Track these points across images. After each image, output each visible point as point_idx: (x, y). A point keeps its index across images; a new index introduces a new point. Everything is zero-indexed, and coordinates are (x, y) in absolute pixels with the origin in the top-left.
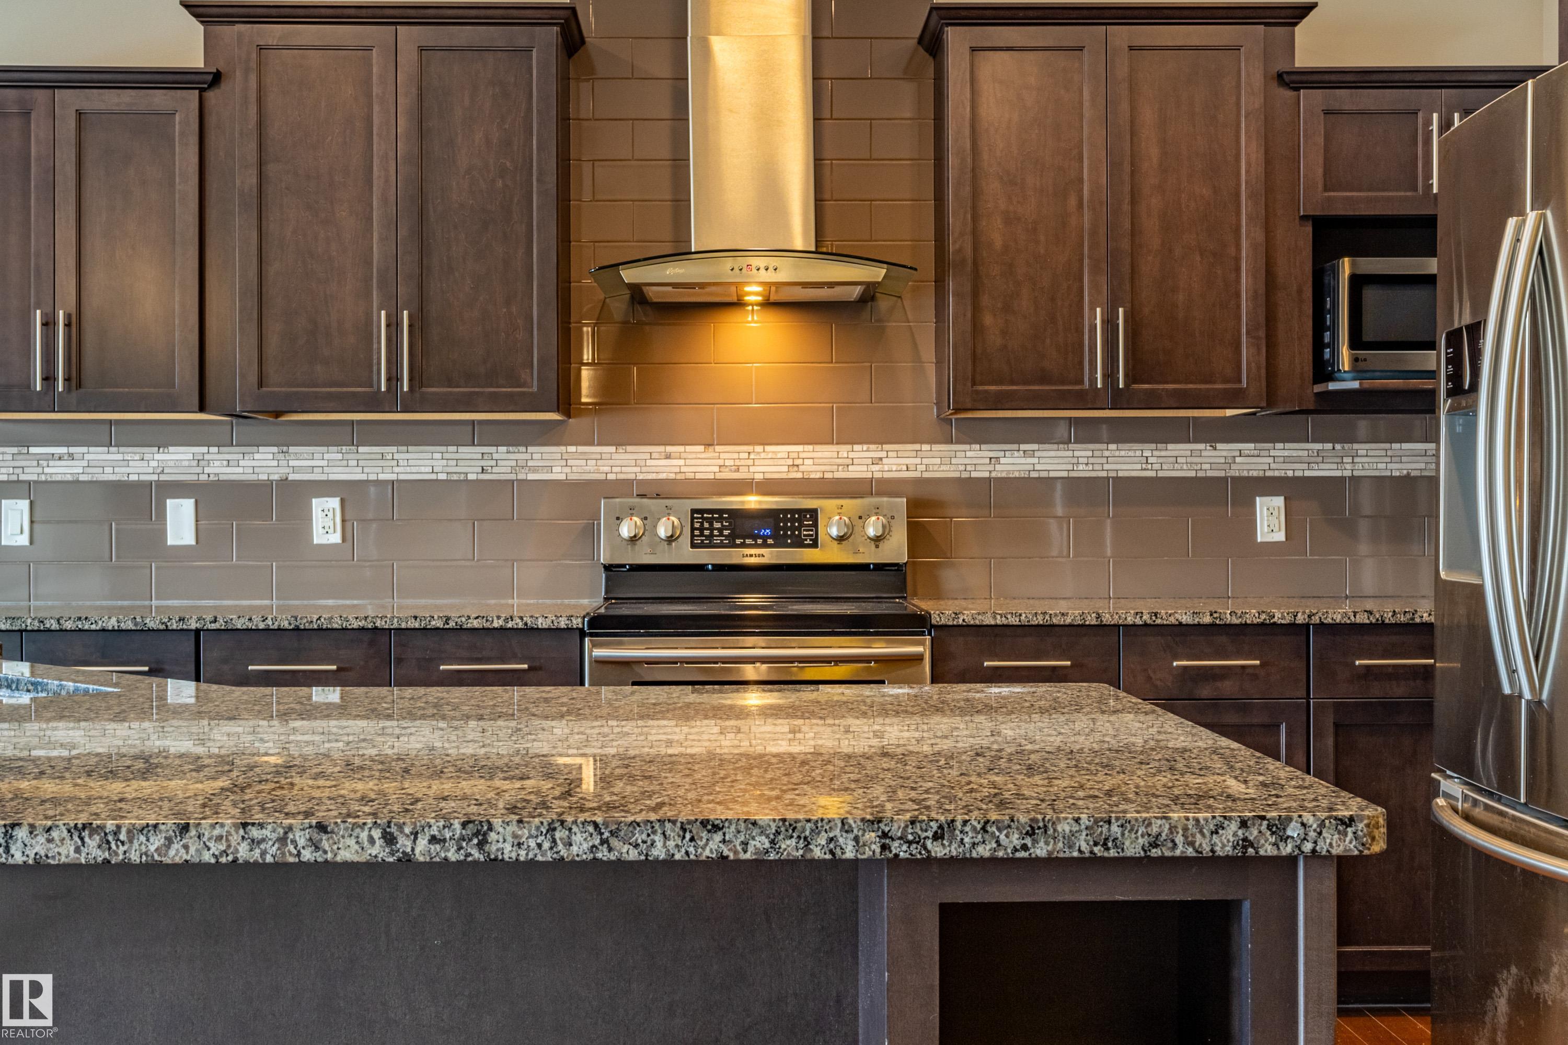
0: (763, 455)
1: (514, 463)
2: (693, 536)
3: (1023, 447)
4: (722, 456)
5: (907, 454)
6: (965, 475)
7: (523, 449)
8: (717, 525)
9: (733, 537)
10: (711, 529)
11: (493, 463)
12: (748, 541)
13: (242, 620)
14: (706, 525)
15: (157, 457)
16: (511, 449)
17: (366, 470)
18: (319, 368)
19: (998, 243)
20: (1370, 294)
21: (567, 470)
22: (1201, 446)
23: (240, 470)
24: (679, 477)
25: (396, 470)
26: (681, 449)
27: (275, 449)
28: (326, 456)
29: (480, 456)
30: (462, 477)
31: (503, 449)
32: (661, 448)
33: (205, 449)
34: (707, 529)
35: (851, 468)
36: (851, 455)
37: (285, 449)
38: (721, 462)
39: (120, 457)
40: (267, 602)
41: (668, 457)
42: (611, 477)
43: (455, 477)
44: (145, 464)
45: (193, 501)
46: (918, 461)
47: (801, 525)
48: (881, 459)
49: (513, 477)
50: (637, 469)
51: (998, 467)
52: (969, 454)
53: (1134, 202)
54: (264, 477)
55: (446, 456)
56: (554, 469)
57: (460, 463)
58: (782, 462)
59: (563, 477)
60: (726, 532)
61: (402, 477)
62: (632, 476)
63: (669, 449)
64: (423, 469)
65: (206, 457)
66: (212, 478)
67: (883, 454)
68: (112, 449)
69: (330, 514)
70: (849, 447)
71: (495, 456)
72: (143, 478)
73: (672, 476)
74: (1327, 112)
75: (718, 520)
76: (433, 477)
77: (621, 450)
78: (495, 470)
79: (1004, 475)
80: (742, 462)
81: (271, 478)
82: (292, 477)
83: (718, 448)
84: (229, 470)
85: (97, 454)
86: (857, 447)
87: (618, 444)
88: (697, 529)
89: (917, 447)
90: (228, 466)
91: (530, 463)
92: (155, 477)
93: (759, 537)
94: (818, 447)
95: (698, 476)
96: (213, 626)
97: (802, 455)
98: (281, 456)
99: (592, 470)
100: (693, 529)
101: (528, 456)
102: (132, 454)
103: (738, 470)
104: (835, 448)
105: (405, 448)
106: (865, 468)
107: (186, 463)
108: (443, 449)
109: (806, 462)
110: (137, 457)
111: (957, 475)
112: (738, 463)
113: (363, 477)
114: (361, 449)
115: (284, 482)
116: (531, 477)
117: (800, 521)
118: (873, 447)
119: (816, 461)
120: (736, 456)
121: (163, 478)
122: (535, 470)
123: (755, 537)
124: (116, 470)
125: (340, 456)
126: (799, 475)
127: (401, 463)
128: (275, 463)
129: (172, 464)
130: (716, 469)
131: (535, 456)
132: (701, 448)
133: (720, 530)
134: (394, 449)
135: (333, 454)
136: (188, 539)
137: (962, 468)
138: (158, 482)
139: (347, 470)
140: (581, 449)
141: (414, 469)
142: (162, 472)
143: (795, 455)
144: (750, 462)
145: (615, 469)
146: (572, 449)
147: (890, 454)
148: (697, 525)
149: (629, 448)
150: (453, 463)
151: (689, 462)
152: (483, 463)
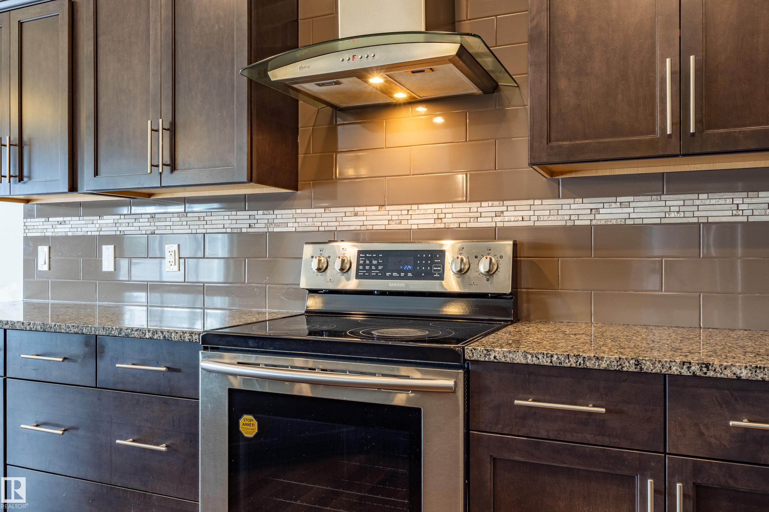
0: (417, 212)
1: (266, 221)
2: (358, 270)
3: (620, 199)
4: (391, 213)
5: (522, 208)
6: (570, 223)
7: (271, 212)
8: (375, 262)
9: (383, 271)
10: (371, 265)
11: (255, 221)
12: (395, 274)
14: (368, 262)
15: (99, 221)
16: (265, 212)
17: (191, 227)
21: (296, 225)
23: (134, 228)
24: (363, 228)
25: (206, 227)
26: (364, 209)
29: (248, 217)
30: (239, 231)
31: (260, 212)
32: (351, 209)
34: (368, 265)
35: (480, 220)
36: (480, 210)
38: (389, 217)
39: (84, 222)
41: (356, 215)
44: (93, 225)
45: (112, 247)
46: (531, 213)
47: (433, 262)
48: (502, 212)
49: (266, 230)
50: (337, 224)
51: (598, 217)
52: (573, 206)
55: (231, 217)
56: (289, 225)
57: (238, 222)
58: (430, 216)
59: (294, 230)
60: (380, 268)
62: (334, 229)
63: (357, 209)
65: (120, 221)
66: (122, 233)
67: (504, 209)
68: (81, 218)
69: (173, 254)
70: (478, 204)
71: (257, 217)
72: (93, 233)
73: (358, 228)
75: (375, 258)
78: (257, 226)
79: (603, 222)
80: (404, 217)
81: (147, 233)
82: (156, 232)
83: (388, 208)
85: (75, 221)
86: (484, 204)
87: (326, 207)
88: (361, 265)
90: (128, 226)
91: (276, 221)
92: (97, 233)
93: (403, 271)
95: (375, 228)
97: (444, 211)
99: (310, 224)
100: (358, 265)
101: (274, 216)
102: (89, 220)
103: (400, 223)
104: (468, 205)
106: (490, 220)
107: (110, 225)
109: (447, 216)
110: (91, 222)
111: (563, 223)
112: (400, 218)
113: (190, 231)
115: (152, 235)
116: (276, 230)
117: (432, 259)
118: (496, 203)
119: (455, 215)
120: (399, 213)
121: (102, 233)
122: (278, 225)
123: (399, 272)
124: (82, 229)
125: (178, 219)
126: (442, 226)
127: (208, 222)
128: (148, 224)
129: (105, 225)
130: (386, 222)
131: (279, 216)
132: (377, 208)
133: (376, 266)
136: (111, 268)
137: (567, 218)
138: (99, 235)
139: (182, 227)
140: (304, 211)
141: (214, 226)
142: (101, 230)
143: (439, 211)
144: (409, 217)
146: (299, 211)
147: (509, 208)
148: (361, 262)
150: (234, 222)
151: (369, 218)
152: (250, 222)
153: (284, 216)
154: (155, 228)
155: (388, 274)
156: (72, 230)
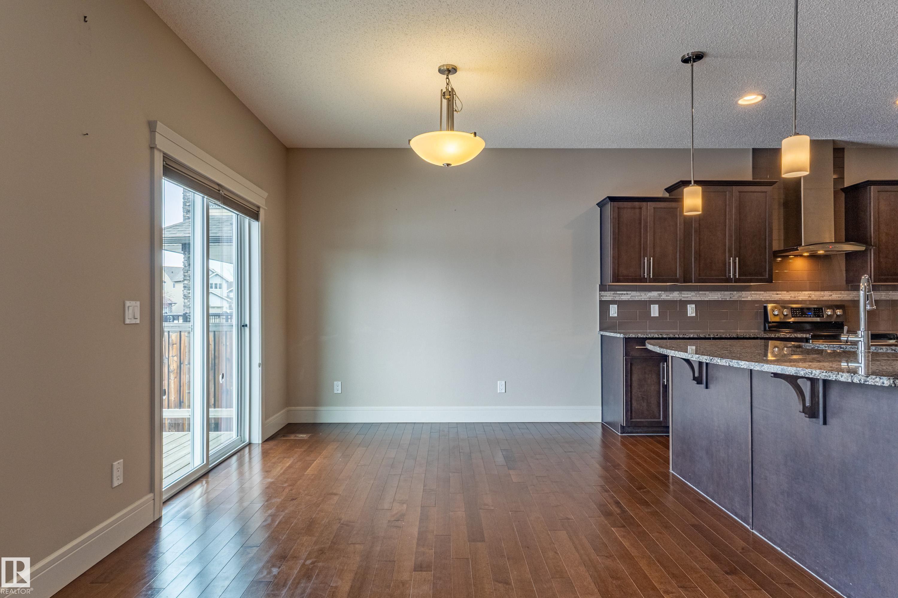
0: (802, 294)
1: (738, 296)
2: (792, 314)
4: (791, 294)
5: (838, 294)
7: (740, 292)
8: (798, 312)
9: (802, 315)
10: (796, 312)
11: (733, 296)
12: (806, 316)
13: (724, 335)
14: (795, 312)
15: (649, 294)
16: (738, 292)
17: (701, 297)
18: (712, 272)
19: (884, 242)
21: (752, 298)
23: (670, 297)
24: (780, 299)
25: (709, 297)
26: (780, 292)
27: (678, 292)
28: (691, 294)
30: (725, 299)
32: (775, 292)
33: (660, 292)
35: (824, 297)
36: (824, 294)
37: (681, 292)
38: (791, 296)
39: (639, 294)
40: (677, 331)
41: (777, 294)
42: (763, 299)
43: (723, 299)
44: (646, 296)
45: (658, 305)
46: (841, 295)
47: (819, 312)
49: (738, 299)
50: (769, 297)
54: (676, 299)
55: (722, 294)
57: (725, 296)
58: (807, 296)
59: (751, 299)
60: (800, 313)
61: (710, 299)
62: (768, 299)
63: (778, 292)
64: (715, 297)
65: (661, 294)
66: (662, 299)
67: (832, 294)
68: (638, 292)
69: (693, 309)
70: (823, 292)
71: (734, 294)
72: (645, 299)
73: (778, 299)
75: (798, 310)
76: (718, 299)
78: (733, 298)
80: (796, 296)
81: (678, 299)
82: (683, 299)
83: (790, 292)
84: (667, 297)
85: (634, 293)
86: (825, 292)
87: (764, 291)
89: (841, 292)
91: (742, 296)
92: (648, 299)
93: (809, 315)
94: (816, 292)
95: (785, 299)
97: (812, 294)
98: (680, 294)
100: (792, 313)
102: (643, 294)
103: (795, 298)
104: (820, 292)
105: (711, 292)
106: (827, 297)
107: (656, 296)
108: (720, 292)
109: (813, 296)
110: (644, 294)
112: (795, 296)
113: (701, 299)
114: (700, 292)
115: (680, 301)
116: (743, 299)
117: (819, 310)
118: (830, 292)
119: (815, 296)
120: (795, 294)
122: (743, 297)
123: (807, 315)
124: (639, 297)
125: (695, 294)
126: (811, 299)
128: (678, 296)
129: (652, 296)
130: (790, 297)
132: (785, 292)
133: (799, 313)
134: (708, 292)
135: (693, 293)
136: (657, 315)
138: (649, 300)
139: (696, 298)
140: (755, 292)
141: (713, 297)
142: (650, 298)
143: (810, 294)
144: (798, 296)
145: (764, 297)
146: (753, 292)
147: (834, 294)
148: (793, 312)
149: (767, 292)
150: (723, 296)
151: (783, 296)
152: (731, 296)
153: (746, 294)
154: (681, 298)
155: (804, 316)
156: (631, 297)
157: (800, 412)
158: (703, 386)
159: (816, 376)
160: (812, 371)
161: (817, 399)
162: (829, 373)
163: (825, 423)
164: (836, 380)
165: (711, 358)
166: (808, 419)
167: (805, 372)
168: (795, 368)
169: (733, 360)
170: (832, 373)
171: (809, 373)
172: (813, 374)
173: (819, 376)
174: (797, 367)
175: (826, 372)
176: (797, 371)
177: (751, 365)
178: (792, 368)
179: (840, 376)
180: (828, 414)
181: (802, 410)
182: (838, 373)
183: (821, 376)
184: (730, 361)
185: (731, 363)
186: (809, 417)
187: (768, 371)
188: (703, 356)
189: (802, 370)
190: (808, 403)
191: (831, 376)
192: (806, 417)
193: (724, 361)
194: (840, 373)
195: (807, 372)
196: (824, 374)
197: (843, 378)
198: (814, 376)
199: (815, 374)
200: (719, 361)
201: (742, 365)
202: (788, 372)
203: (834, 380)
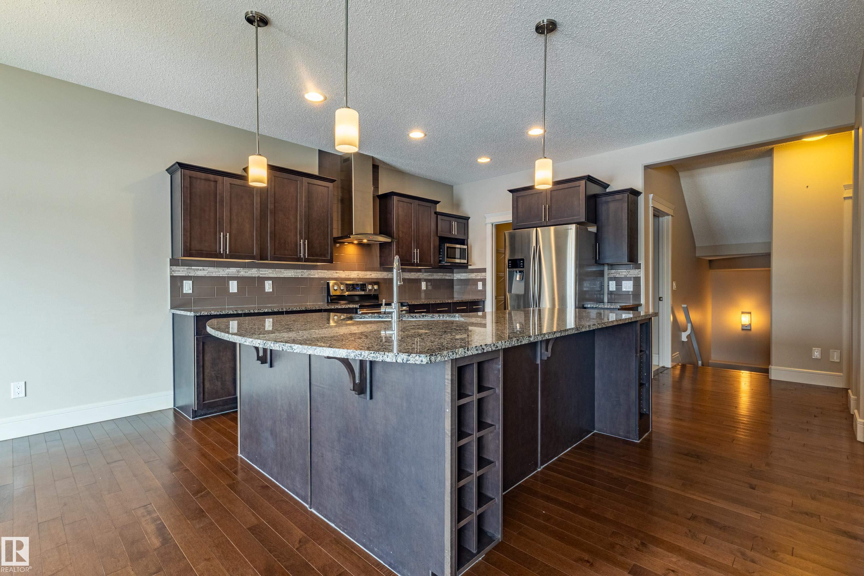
0: (353, 273)
4: (346, 273)
5: (375, 273)
7: (310, 271)
8: (350, 287)
9: (353, 289)
10: (349, 288)
15: (227, 270)
17: (277, 274)
18: (286, 252)
19: (401, 237)
20: (449, 249)
22: (415, 273)
23: (248, 274)
24: (338, 277)
25: (284, 275)
27: (256, 269)
28: (268, 271)
30: (298, 276)
31: (306, 270)
32: (335, 271)
33: (239, 269)
35: (367, 276)
37: (259, 269)
39: (217, 270)
40: (255, 306)
41: (337, 273)
42: (326, 277)
43: (296, 276)
44: (224, 272)
45: (236, 281)
47: (364, 287)
53: (419, 231)
54: (254, 276)
55: (294, 272)
58: (356, 274)
59: (317, 277)
61: (285, 276)
62: (330, 277)
63: (337, 271)
65: (240, 271)
66: (241, 276)
68: (215, 268)
69: (270, 285)
71: (304, 272)
72: (223, 275)
74: (441, 219)
75: (350, 286)
76: (292, 276)
77: (328, 271)
78: (304, 275)
80: (349, 274)
81: (256, 276)
82: (260, 276)
83: (345, 271)
84: (245, 274)
85: (211, 269)
86: (368, 272)
89: (377, 272)
92: (227, 275)
93: (357, 289)
94: (362, 272)
95: (342, 277)
96: (289, 310)
98: (258, 271)
99: (323, 275)
100: (346, 288)
101: (310, 272)
102: (221, 270)
105: (285, 270)
106: (369, 276)
107: (235, 272)
108: (293, 270)
109: (360, 275)
111: (382, 277)
113: (277, 276)
114: (276, 270)
115: (259, 277)
118: (370, 272)
121: (229, 276)
122: (312, 275)
124: (216, 273)
126: (359, 277)
127: (285, 273)
128: (257, 273)
129: (230, 272)
130: (345, 276)
132: (342, 271)
134: (283, 270)
135: (270, 271)
136: (235, 291)
139: (273, 274)
140: (321, 271)
141: (288, 275)
142: (228, 274)
144: (351, 274)
146: (319, 271)
147: (373, 273)
149: (330, 271)
150: (296, 273)
151: (340, 274)
152: (302, 273)
153: (314, 272)
154: (260, 274)
156: (209, 273)
157: (351, 390)
158: (267, 365)
159: (365, 357)
160: (361, 353)
161: (364, 375)
162: (376, 354)
163: (371, 398)
164: (382, 361)
165: (265, 342)
166: (357, 396)
167: (355, 354)
168: (345, 350)
169: (287, 344)
170: (379, 353)
171: (358, 354)
172: (362, 356)
173: (367, 357)
174: (348, 349)
175: (374, 353)
176: (348, 354)
177: (304, 349)
178: (343, 350)
179: (385, 356)
180: (374, 388)
181: (352, 388)
182: (384, 353)
183: (370, 358)
184: (284, 345)
185: (284, 348)
186: (359, 394)
187: (321, 355)
188: (256, 340)
189: (352, 351)
190: (358, 379)
191: (378, 357)
192: (355, 394)
193: (277, 345)
194: (386, 353)
195: (357, 354)
196: (372, 355)
197: (388, 358)
198: (363, 358)
199: (364, 356)
200: (272, 345)
201: (295, 350)
202: (340, 355)
203: (381, 360)
